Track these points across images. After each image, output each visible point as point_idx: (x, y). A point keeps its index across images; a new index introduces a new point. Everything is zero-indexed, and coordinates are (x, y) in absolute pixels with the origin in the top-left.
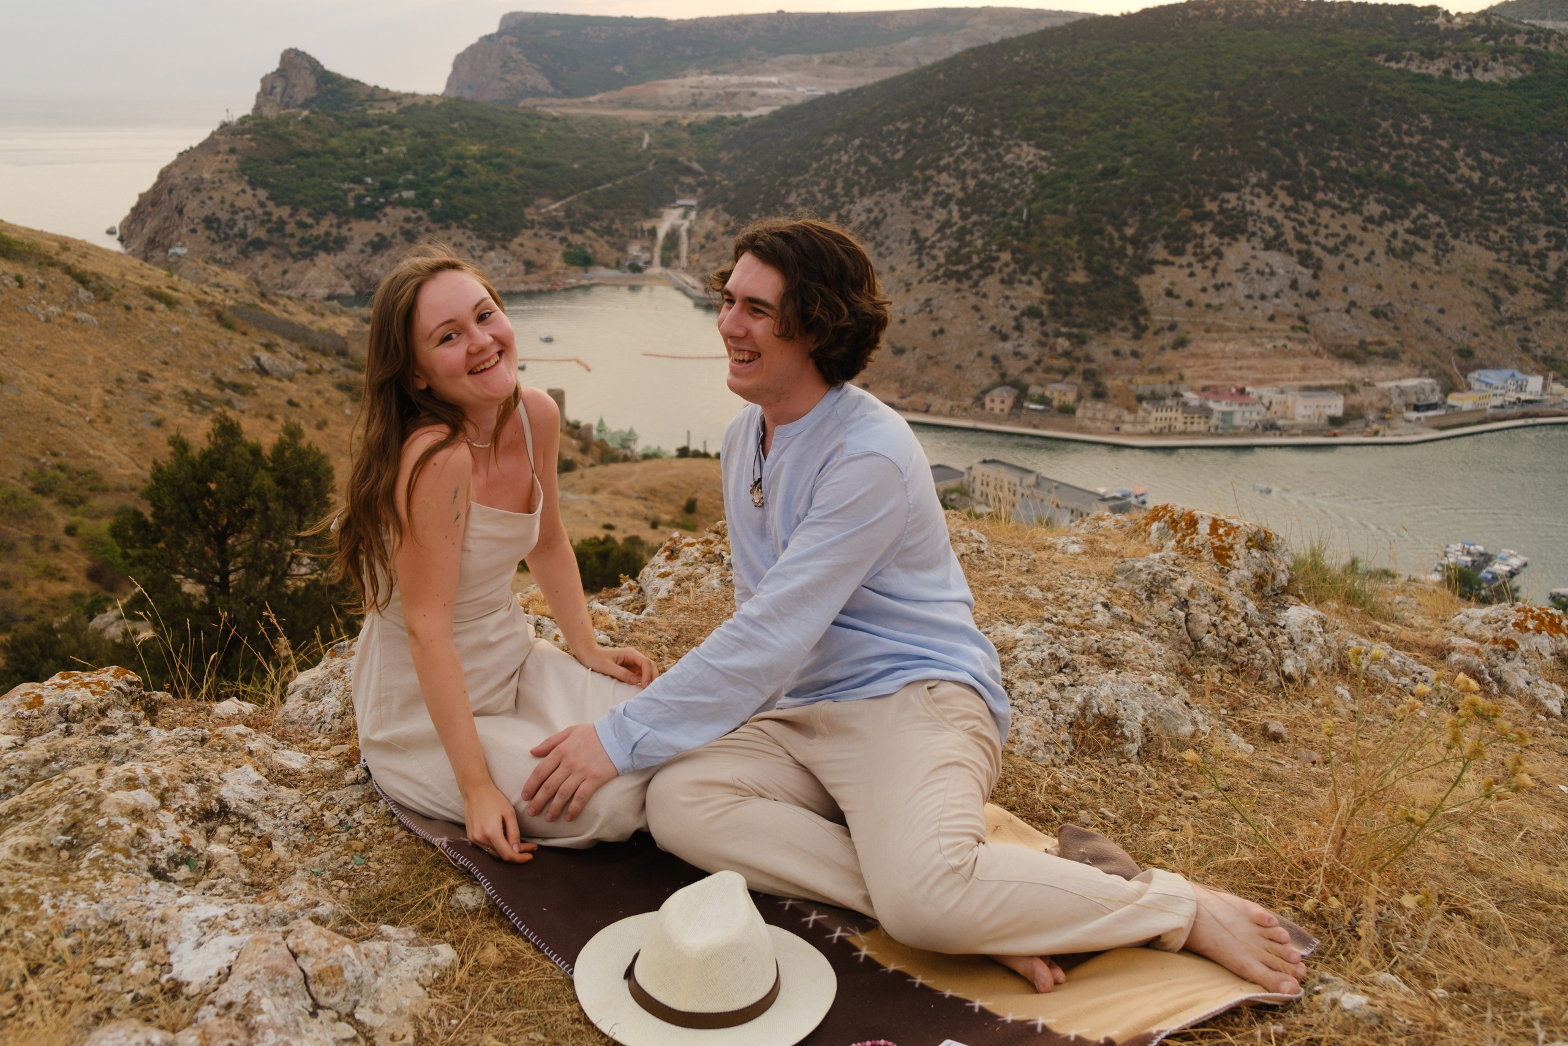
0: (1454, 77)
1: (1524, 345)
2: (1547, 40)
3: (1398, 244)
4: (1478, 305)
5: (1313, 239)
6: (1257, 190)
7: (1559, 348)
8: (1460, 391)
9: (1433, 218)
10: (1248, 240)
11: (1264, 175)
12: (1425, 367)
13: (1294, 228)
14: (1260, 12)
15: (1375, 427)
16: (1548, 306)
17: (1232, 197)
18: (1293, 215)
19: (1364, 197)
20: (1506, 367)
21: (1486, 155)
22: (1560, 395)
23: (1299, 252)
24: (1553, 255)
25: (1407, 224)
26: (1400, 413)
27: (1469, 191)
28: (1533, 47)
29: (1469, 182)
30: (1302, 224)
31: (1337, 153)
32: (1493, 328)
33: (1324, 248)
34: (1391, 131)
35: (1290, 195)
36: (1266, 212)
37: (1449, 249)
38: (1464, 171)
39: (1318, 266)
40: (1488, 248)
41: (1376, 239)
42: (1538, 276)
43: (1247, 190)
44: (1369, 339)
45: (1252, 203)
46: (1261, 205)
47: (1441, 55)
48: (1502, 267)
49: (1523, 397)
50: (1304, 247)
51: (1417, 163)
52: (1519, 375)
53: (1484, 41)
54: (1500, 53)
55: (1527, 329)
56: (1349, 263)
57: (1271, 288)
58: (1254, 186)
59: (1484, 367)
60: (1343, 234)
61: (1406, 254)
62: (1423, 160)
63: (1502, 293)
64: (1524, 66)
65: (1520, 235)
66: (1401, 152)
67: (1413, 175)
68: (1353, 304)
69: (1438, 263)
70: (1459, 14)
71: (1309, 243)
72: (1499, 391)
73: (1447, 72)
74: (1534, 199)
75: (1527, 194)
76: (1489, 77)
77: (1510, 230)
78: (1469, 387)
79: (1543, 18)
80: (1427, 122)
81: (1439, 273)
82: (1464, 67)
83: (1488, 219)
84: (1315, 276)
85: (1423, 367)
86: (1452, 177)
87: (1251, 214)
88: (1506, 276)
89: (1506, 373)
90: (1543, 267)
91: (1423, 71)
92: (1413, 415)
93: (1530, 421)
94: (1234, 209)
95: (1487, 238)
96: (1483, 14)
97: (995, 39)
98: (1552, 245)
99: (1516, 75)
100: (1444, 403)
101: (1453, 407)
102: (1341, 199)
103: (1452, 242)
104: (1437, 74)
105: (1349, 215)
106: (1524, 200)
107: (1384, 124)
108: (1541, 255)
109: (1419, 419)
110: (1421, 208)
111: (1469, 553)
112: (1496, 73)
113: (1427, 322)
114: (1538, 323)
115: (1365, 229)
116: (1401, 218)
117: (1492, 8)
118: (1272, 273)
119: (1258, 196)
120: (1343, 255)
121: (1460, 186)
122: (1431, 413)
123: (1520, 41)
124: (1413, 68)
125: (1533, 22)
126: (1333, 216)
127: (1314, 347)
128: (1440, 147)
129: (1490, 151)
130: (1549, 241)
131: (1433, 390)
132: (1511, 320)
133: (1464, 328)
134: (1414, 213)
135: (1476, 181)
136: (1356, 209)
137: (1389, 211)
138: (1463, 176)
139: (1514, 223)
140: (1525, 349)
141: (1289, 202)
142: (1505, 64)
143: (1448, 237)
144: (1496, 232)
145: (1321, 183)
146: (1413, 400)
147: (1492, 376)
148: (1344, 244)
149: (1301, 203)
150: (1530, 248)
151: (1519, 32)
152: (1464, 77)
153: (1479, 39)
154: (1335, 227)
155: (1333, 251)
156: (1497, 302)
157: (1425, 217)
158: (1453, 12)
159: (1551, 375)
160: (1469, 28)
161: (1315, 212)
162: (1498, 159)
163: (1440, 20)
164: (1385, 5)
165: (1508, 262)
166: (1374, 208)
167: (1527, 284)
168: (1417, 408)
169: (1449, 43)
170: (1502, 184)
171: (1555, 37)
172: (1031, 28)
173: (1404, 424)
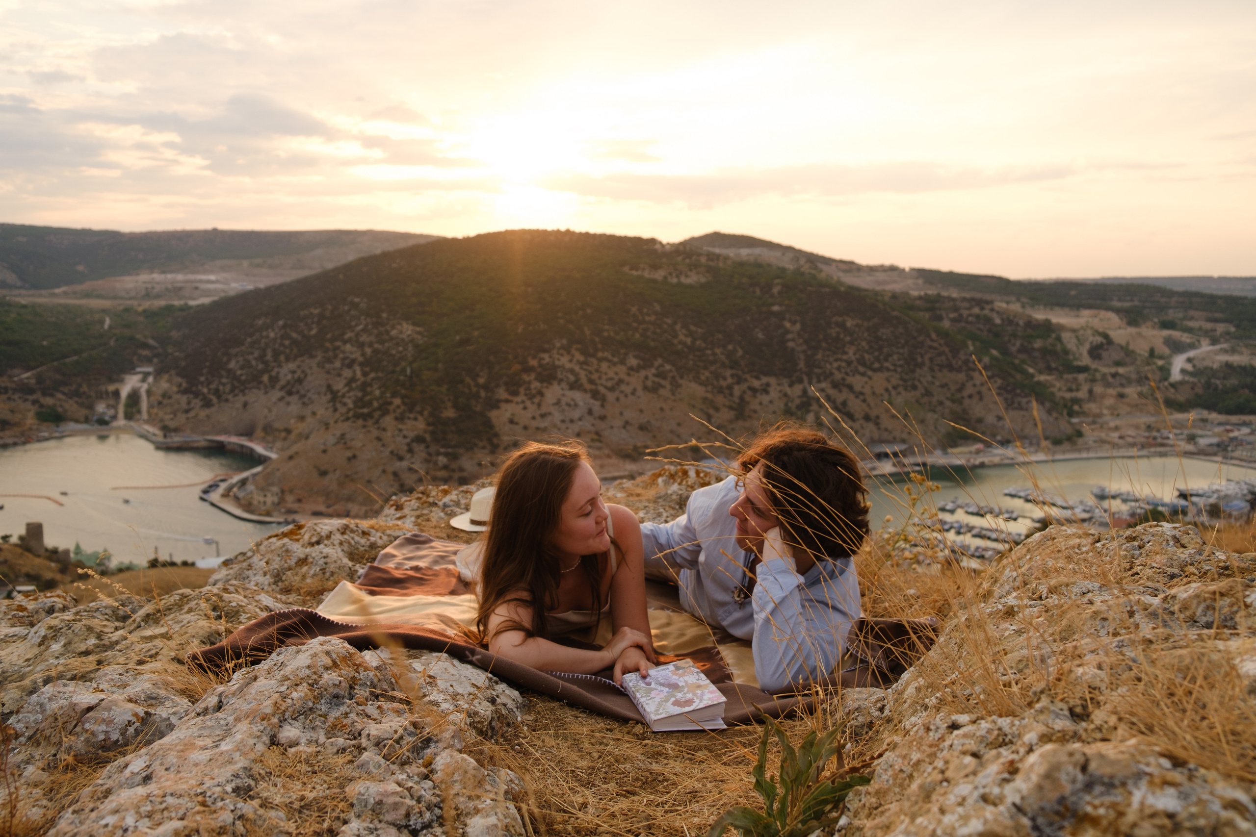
0: (669, 280)
2: (718, 260)
3: (649, 383)
5: (598, 382)
6: (562, 351)
9: (668, 367)
10: (559, 384)
11: (564, 341)
13: (586, 376)
14: (552, 239)
16: (737, 418)
17: (546, 356)
18: (585, 367)
19: (626, 354)
21: (693, 328)
23: (591, 391)
24: (736, 387)
25: (653, 371)
27: (686, 350)
28: (711, 263)
29: (685, 344)
30: (591, 373)
31: (606, 327)
33: (606, 387)
34: (637, 313)
35: (581, 354)
36: (568, 366)
37: (678, 386)
38: (682, 337)
39: (603, 400)
40: (701, 384)
41: (636, 381)
42: (729, 400)
43: (555, 351)
44: (639, 444)
45: (559, 360)
46: (564, 361)
47: (661, 267)
48: (709, 396)
50: (593, 387)
51: (654, 333)
53: (684, 259)
54: (693, 267)
56: (622, 397)
57: (576, 414)
58: (560, 348)
60: (616, 378)
61: (654, 389)
62: (658, 331)
63: (711, 411)
64: (707, 275)
65: (717, 376)
66: (645, 326)
67: (653, 340)
68: (627, 423)
69: (673, 395)
70: (668, 244)
71: (596, 384)
73: (665, 278)
74: (722, 354)
75: (718, 351)
76: (688, 281)
77: (711, 373)
79: (714, 246)
80: (658, 307)
81: (675, 401)
82: (674, 275)
83: (698, 366)
84: (602, 406)
86: (675, 341)
87: (559, 367)
88: (712, 401)
90: (731, 395)
91: (652, 277)
94: (548, 364)
95: (699, 378)
96: (682, 244)
97: (378, 251)
98: (734, 381)
99: (703, 280)
102: (613, 356)
103: (680, 381)
104: (660, 279)
105: (619, 366)
106: (716, 354)
107: (633, 309)
108: (730, 388)
112: (692, 279)
113: (672, 432)
115: (629, 375)
116: (649, 367)
117: (687, 241)
118: (576, 405)
119: (562, 355)
120: (617, 392)
121: (680, 347)
123: (703, 260)
124: (646, 274)
125: (710, 249)
126: (609, 367)
127: (607, 451)
128: (666, 323)
129: (695, 325)
130: (733, 379)
134: (656, 364)
135: (689, 344)
136: (622, 362)
137: (642, 363)
138: (681, 340)
139: (713, 368)
141: (582, 358)
142: (698, 273)
143: (677, 378)
144: (703, 374)
145: (600, 346)
148: (617, 384)
149: (589, 359)
150: (723, 383)
151: (702, 255)
152: (675, 280)
153: (680, 258)
154: (611, 374)
155: (612, 389)
157: (663, 366)
158: (664, 242)
160: (674, 252)
161: (598, 365)
162: (700, 330)
163: (657, 246)
165: (712, 392)
166: (633, 362)
167: (724, 406)
169: (664, 260)
170: (703, 345)
171: (721, 258)
172: (402, 245)
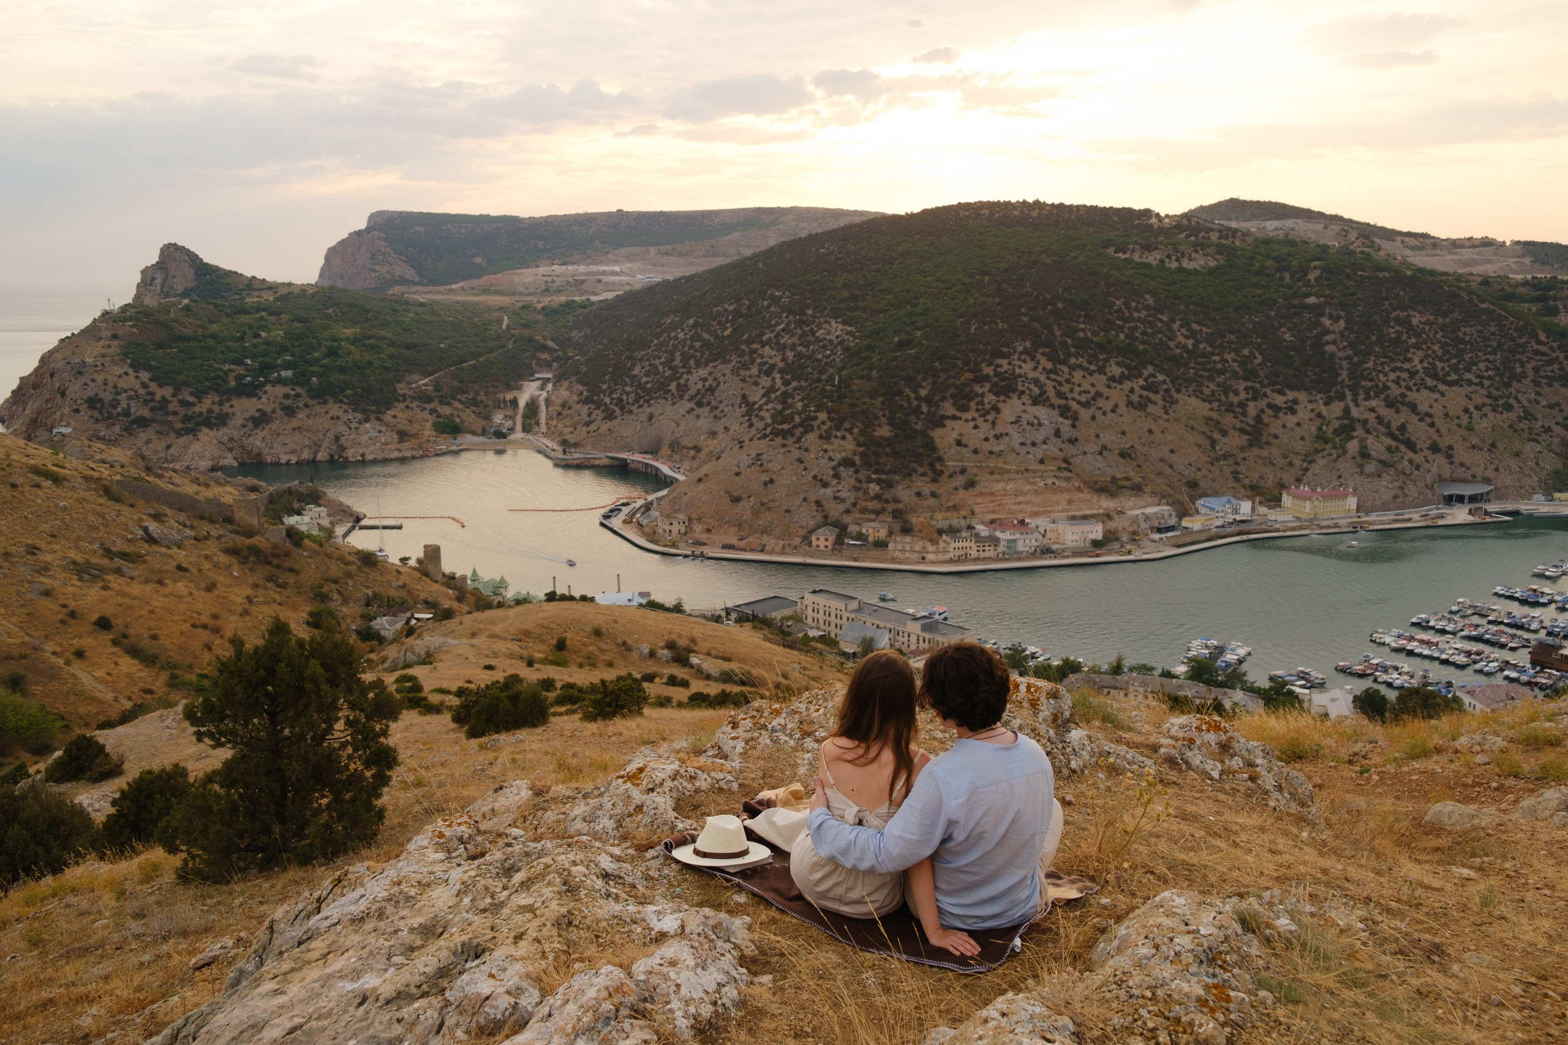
0: (1167, 265)
1: (1236, 475)
2: (1234, 237)
3: (1135, 398)
4: (1199, 446)
5: (1070, 395)
6: (1023, 357)
7: (1262, 478)
8: (1191, 515)
9: (1161, 377)
10: (1019, 398)
11: (1028, 344)
12: (1163, 497)
13: (1054, 387)
14: (1016, 213)
15: (1128, 547)
16: (1251, 445)
17: (1004, 362)
18: (1053, 376)
19: (1106, 360)
20: (1223, 495)
21: (1195, 326)
22: (1264, 516)
23: (1059, 406)
24: (1251, 404)
25: (1141, 382)
26: (1147, 535)
27: (1185, 355)
28: (1224, 241)
29: (1184, 348)
30: (1060, 384)
31: (1083, 326)
32: (1212, 464)
33: (1079, 402)
34: (1123, 308)
35: (1049, 360)
36: (1032, 375)
37: (1174, 402)
38: (1181, 339)
39: (1075, 418)
40: (1203, 400)
41: (1117, 395)
42: (1241, 421)
43: (1016, 357)
44: (1119, 476)
45: (1020, 367)
46: (1027, 368)
47: (1156, 248)
48: (1214, 415)
49: (1238, 518)
50: (1063, 402)
51: (1144, 333)
52: (1233, 501)
53: (1188, 237)
54: (1201, 247)
55: (1237, 463)
56: (1099, 414)
57: (1040, 436)
58: (1021, 353)
59: (1207, 495)
60: (1093, 390)
61: (1142, 406)
62: (1149, 330)
63: (1216, 435)
64: (1218, 257)
65: (1226, 389)
66: (1132, 325)
67: (1143, 342)
68: (1104, 447)
69: (1166, 413)
70: (1167, 216)
71: (1067, 399)
72: (1220, 514)
73: (1162, 261)
74: (1234, 360)
75: (1228, 357)
76: (1192, 265)
77: (1218, 385)
78: (1197, 512)
79: (1229, 219)
80: (1151, 301)
81: (1168, 420)
82: (1174, 258)
83: (1201, 376)
84: (1073, 426)
85: (1162, 497)
86: (1172, 344)
87: (1020, 376)
88: (1218, 422)
89: (1225, 499)
90: (1244, 414)
91: (1144, 260)
92: (1157, 536)
93: (1245, 537)
94: (1006, 372)
95: (1201, 392)
96: (1185, 216)
97: (803, 234)
98: (1250, 396)
99: (1213, 264)
100: (1179, 525)
101: (1187, 528)
102: (1090, 363)
103: (1176, 396)
104: (1155, 263)
105: (1096, 375)
106: (1227, 361)
107: (1118, 303)
108: (1243, 405)
109: (1161, 539)
110: (1150, 369)
111: (1207, 647)
112: (1198, 262)
113: (1162, 460)
114: (1244, 459)
115: (1109, 387)
116: (1136, 378)
117: (1191, 211)
118: (1040, 424)
119: (1025, 361)
120: (1093, 408)
121: (1178, 351)
122: (1170, 534)
123: (1214, 237)
124: (1136, 258)
125: (1222, 222)
126: (1084, 377)
127: (1077, 484)
128: (1161, 321)
129: (1199, 323)
130: (1247, 394)
131: (1170, 516)
132: (1225, 457)
133: (1190, 465)
134: (1146, 373)
135: (1190, 347)
136: (1101, 371)
137: (1126, 372)
138: (1180, 343)
139: (1220, 380)
140: (1237, 480)
141: (1049, 366)
142: (1205, 255)
143: (1173, 391)
144: (1208, 387)
145: (1073, 350)
146: (1156, 524)
147: (1213, 501)
148: (1094, 399)
149: (1058, 366)
150: (1235, 399)
151: (1212, 230)
152: (1175, 265)
153: (1183, 235)
154: (1086, 386)
155: (1086, 405)
156: (1213, 442)
157: (1154, 376)
158: (1163, 214)
159: (1257, 499)
160: (1175, 226)
161: (1070, 374)
162: (1205, 330)
163: (1153, 220)
164: (1111, 208)
165: (1218, 410)
166: (1115, 370)
167: (1234, 428)
168: (1160, 530)
169: (1161, 238)
170: (1209, 349)
171: (1239, 234)
172: (833, 225)
173: (1150, 544)
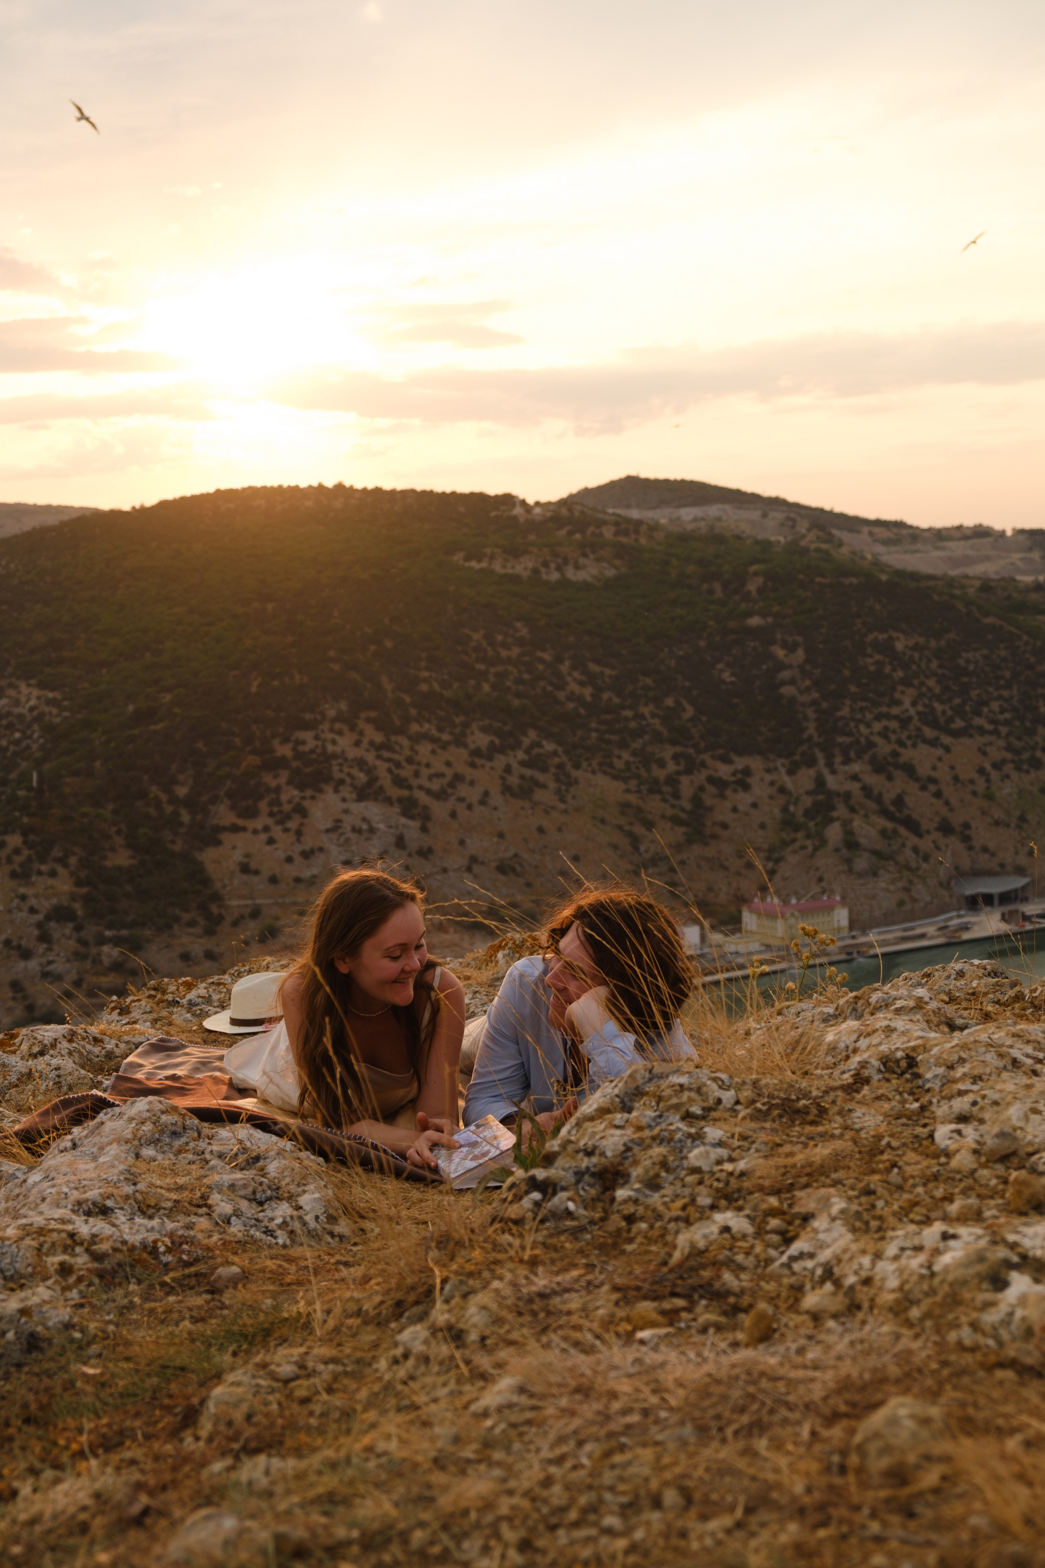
0: (544, 577)
2: (637, 532)
3: (514, 780)
4: (615, 847)
5: (415, 782)
6: (337, 726)
7: (710, 889)
9: (549, 746)
10: (336, 791)
11: (343, 706)
13: (389, 771)
14: (309, 504)
16: (690, 841)
17: (307, 736)
18: (386, 754)
19: (466, 725)
21: (594, 667)
22: (720, 946)
23: (400, 800)
24: (685, 780)
25: (521, 755)
27: (582, 711)
28: (623, 540)
29: (580, 700)
30: (398, 765)
31: (426, 674)
33: (429, 792)
34: (485, 644)
35: (379, 728)
36: (353, 753)
37: (572, 783)
38: (574, 687)
39: (425, 816)
40: (615, 777)
41: (487, 776)
42: (673, 806)
43: (326, 726)
45: (334, 742)
46: (344, 743)
47: (526, 552)
48: (633, 799)
50: (405, 793)
51: (519, 681)
53: (570, 533)
54: (590, 547)
55: (673, 870)
56: (461, 809)
58: (334, 720)
60: (449, 772)
61: (525, 791)
62: (526, 676)
63: (639, 830)
64: (617, 562)
65: (646, 759)
66: (500, 668)
67: (518, 695)
68: (474, 859)
69: (562, 800)
70: (537, 504)
71: (410, 788)
73: (536, 571)
74: (654, 715)
75: (645, 710)
76: (580, 576)
77: (634, 754)
79: (628, 507)
80: (524, 631)
81: (565, 811)
82: (553, 565)
83: (609, 742)
84: (424, 829)
86: (561, 695)
87: (335, 756)
88: (639, 810)
90: (676, 795)
91: (510, 571)
94: (312, 751)
95: (611, 765)
96: (563, 502)
98: (681, 768)
99: (610, 573)
102: (441, 730)
103: (575, 773)
104: (525, 574)
105: (453, 749)
106: (643, 717)
107: (476, 636)
108: (672, 781)
110: (533, 734)
112: (589, 571)
113: (562, 873)
114: (682, 863)
115: (473, 765)
116: (513, 748)
117: (571, 496)
118: (372, 830)
119: (340, 733)
120: (452, 800)
121: (571, 705)
123: (608, 533)
124: (497, 567)
125: (619, 511)
126: (433, 752)
128: (542, 661)
129: (598, 662)
130: (678, 764)
132: (655, 861)
133: (604, 877)
134: (526, 742)
135: (589, 698)
136: (459, 741)
137: (497, 741)
138: (573, 693)
139: (637, 745)
141: (379, 738)
142: (598, 560)
143: (569, 767)
144: (619, 757)
145: (413, 712)
148: (452, 785)
149: (393, 738)
150: (660, 774)
151: (605, 523)
152: (555, 576)
153: (563, 532)
154: (438, 766)
155: (440, 795)
156: (635, 841)
157: (539, 745)
158: (531, 501)
159: (708, 922)
160: (552, 519)
161: (412, 749)
162: (608, 671)
163: (518, 511)
164: (454, 493)
165: (638, 792)
166: (480, 739)
167: (663, 817)
169: (532, 537)
170: (616, 700)
171: (644, 528)
172: (15, 528)
